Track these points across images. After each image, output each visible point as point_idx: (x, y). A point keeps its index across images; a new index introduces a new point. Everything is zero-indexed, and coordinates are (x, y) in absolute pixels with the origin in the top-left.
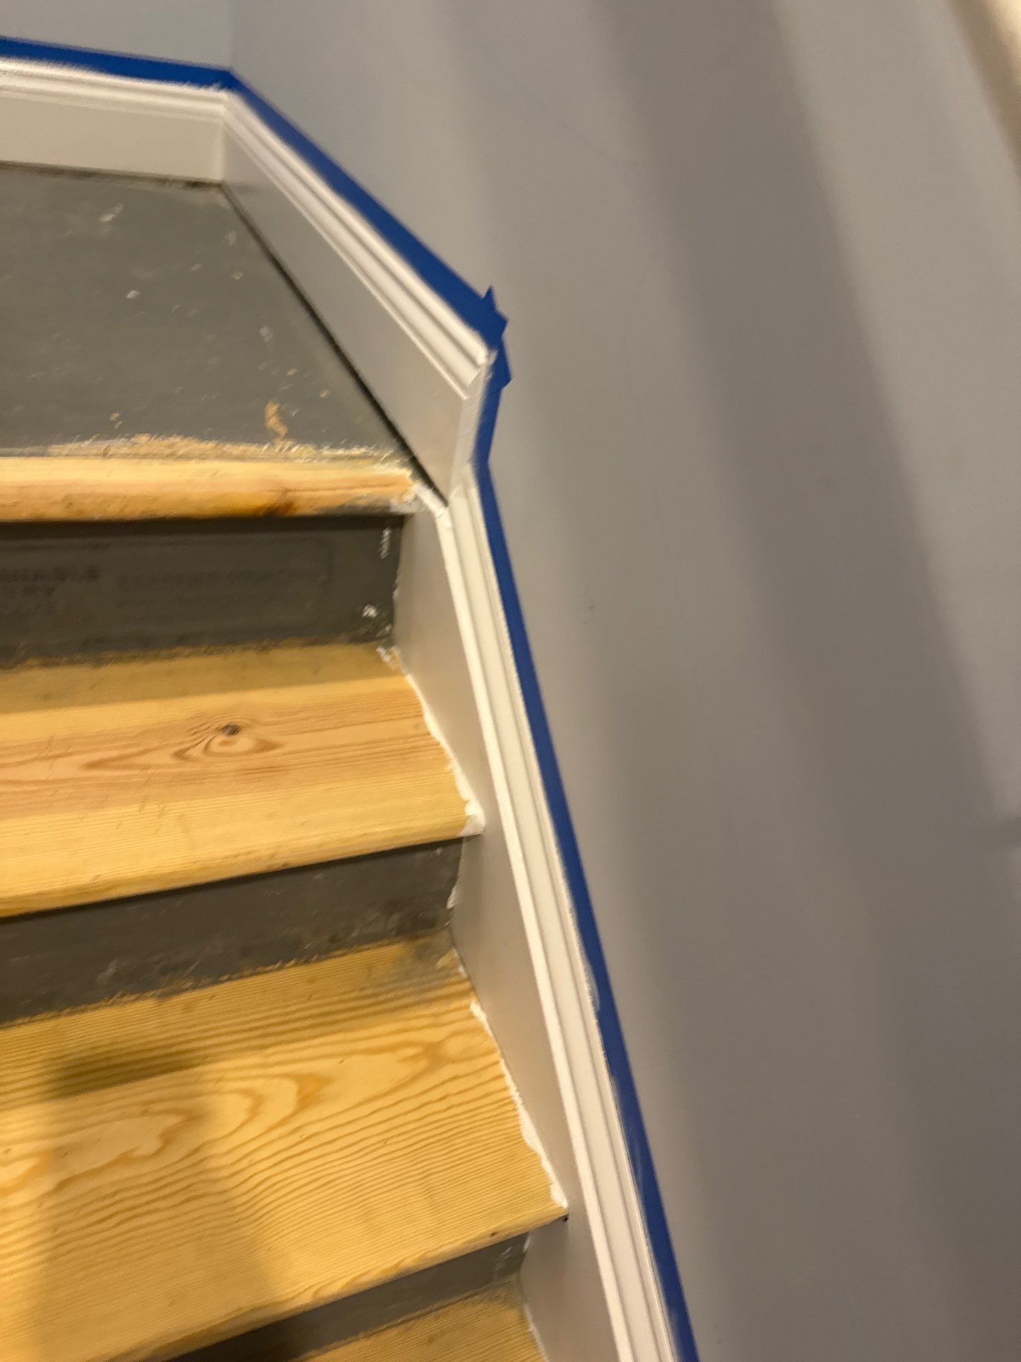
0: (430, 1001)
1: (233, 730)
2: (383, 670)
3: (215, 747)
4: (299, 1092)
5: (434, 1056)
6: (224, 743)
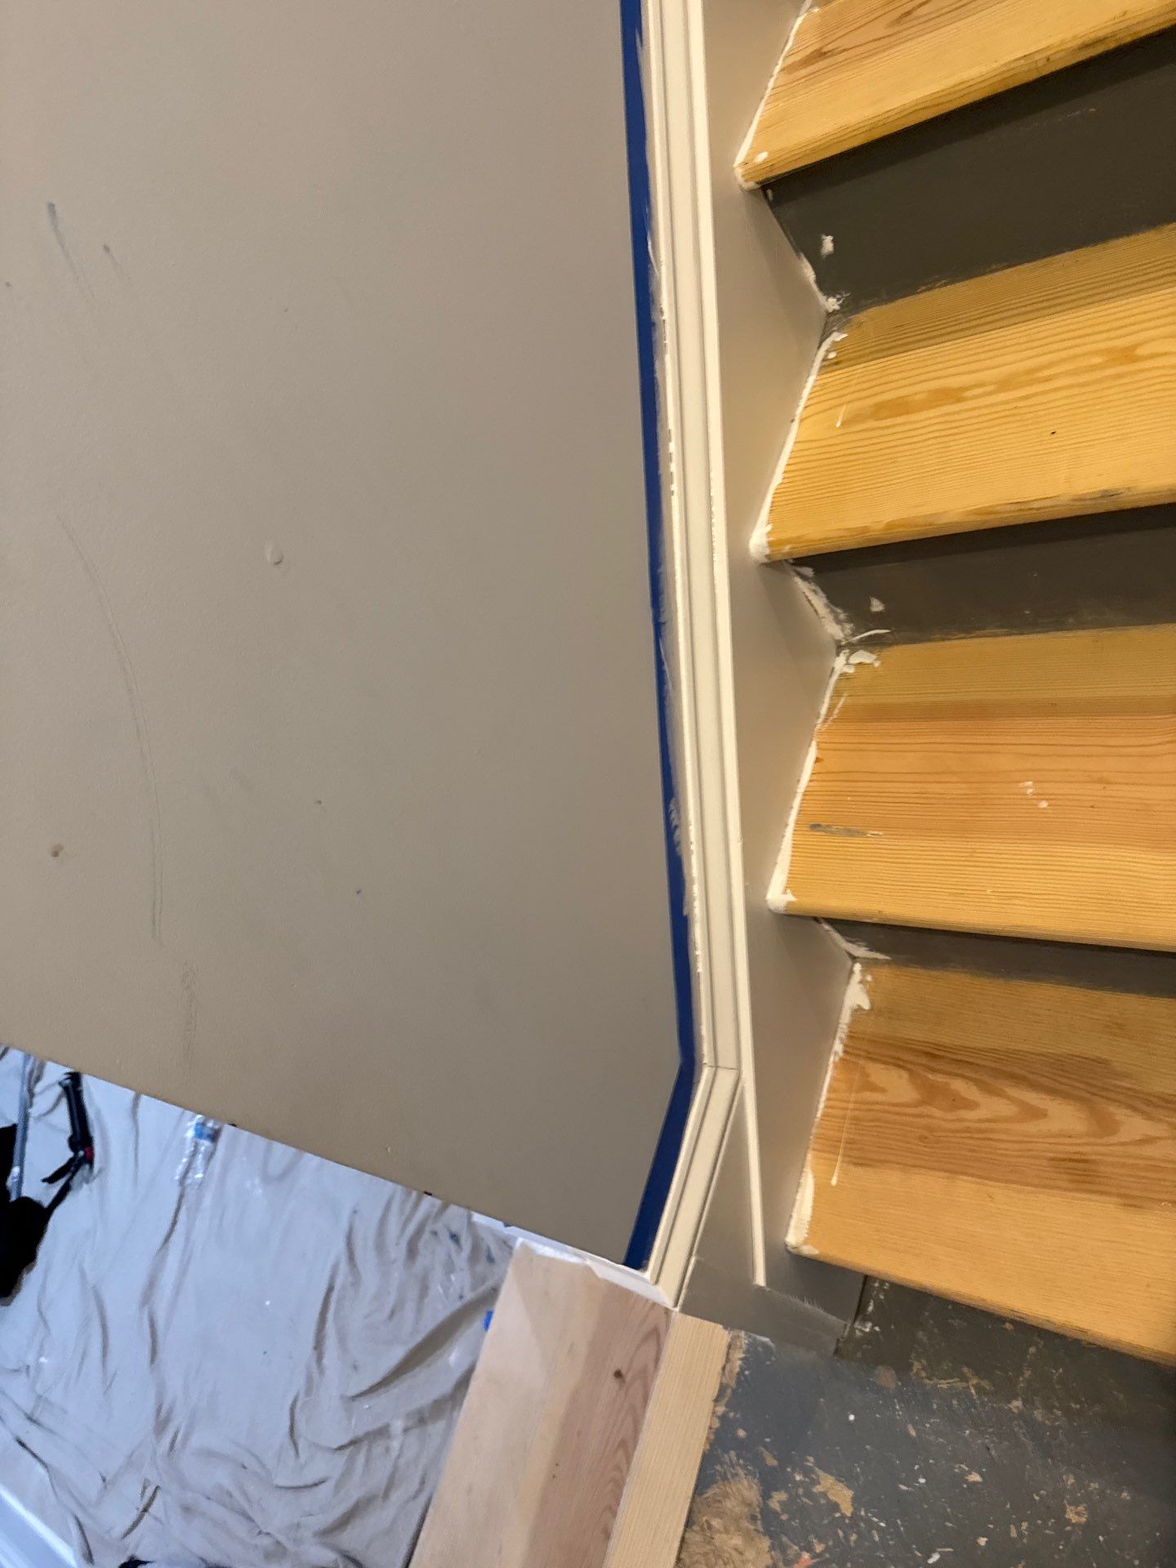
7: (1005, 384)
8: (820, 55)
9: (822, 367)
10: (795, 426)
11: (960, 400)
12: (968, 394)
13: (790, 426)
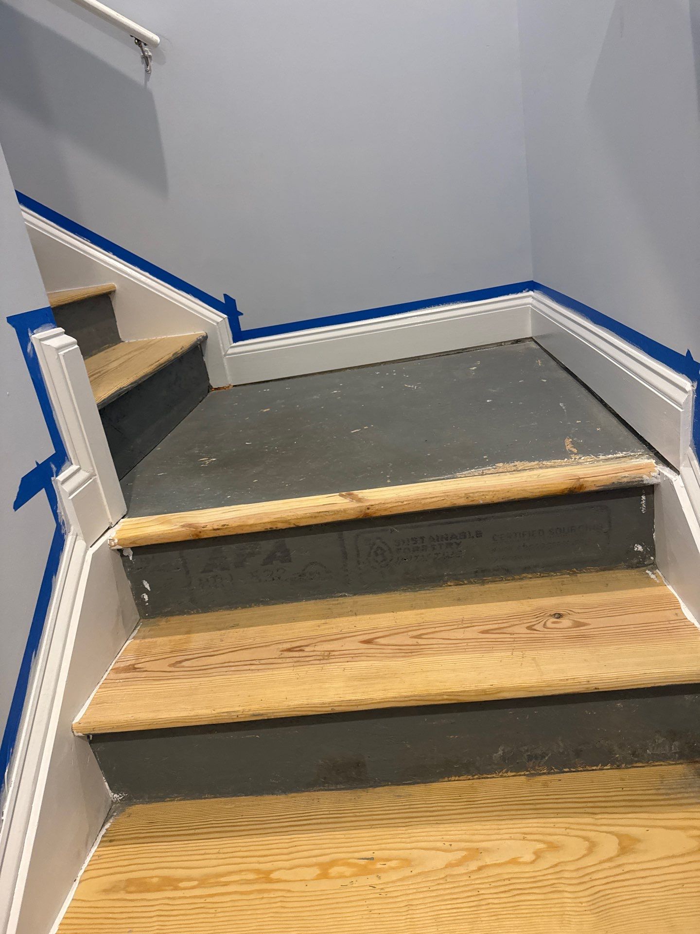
1: (560, 616)
2: (651, 583)
3: (549, 624)
4: (620, 844)
6: (554, 623)
7: (203, 882)
8: (133, 668)
9: (101, 842)
10: (76, 885)
11: (176, 888)
12: (182, 885)
13: (72, 884)
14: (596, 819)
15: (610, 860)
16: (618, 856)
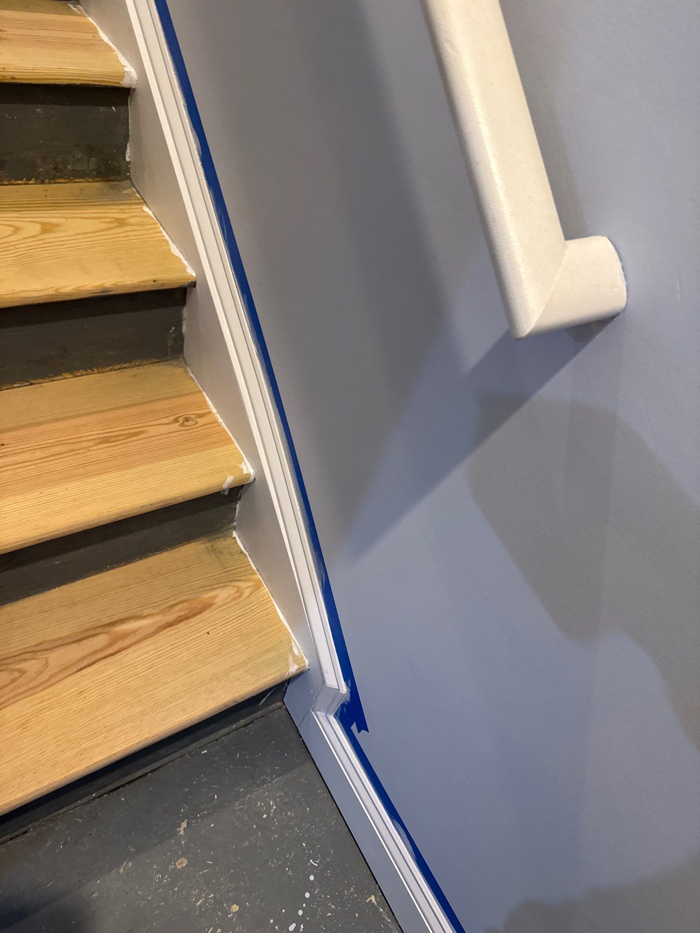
0: (118, 204)
2: (72, 13)
4: (42, 228)
5: (121, 223)
14: (22, 214)
15: (34, 237)
16: (40, 234)
